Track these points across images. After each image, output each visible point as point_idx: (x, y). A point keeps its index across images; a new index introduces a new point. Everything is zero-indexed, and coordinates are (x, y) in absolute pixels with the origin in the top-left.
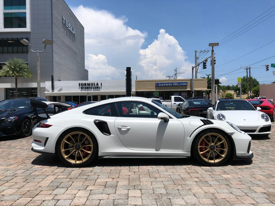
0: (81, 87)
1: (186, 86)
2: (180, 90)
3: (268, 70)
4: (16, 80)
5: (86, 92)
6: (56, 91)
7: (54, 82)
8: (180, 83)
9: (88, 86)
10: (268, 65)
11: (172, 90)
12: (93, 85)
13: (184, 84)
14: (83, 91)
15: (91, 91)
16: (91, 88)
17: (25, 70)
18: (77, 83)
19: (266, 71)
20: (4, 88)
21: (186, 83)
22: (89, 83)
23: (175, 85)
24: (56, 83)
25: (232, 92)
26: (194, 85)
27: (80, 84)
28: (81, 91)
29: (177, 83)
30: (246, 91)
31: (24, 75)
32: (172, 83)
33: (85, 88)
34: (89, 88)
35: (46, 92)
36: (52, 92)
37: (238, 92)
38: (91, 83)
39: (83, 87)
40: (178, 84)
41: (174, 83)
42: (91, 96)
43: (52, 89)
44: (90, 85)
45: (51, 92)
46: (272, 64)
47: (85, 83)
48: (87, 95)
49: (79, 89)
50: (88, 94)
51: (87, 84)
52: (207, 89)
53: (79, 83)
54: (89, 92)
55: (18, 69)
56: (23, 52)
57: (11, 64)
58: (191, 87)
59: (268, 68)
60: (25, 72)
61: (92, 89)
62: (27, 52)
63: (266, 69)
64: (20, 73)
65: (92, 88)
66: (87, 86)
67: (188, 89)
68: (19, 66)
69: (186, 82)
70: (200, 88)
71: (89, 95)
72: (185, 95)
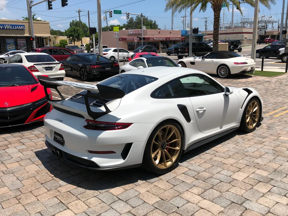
1: (23, 30)
2: (14, 35)
3: (111, 16)
8: (14, 25)
10: (111, 12)
11: (4, 35)
13: (20, 27)
19: (110, 17)
21: (23, 26)
23: (8, 28)
25: (65, 38)
26: (34, 30)
29: (10, 25)
30: (80, 37)
32: (3, 25)
37: (71, 38)
40: (12, 28)
41: (6, 25)
46: (114, 11)
52: (50, 35)
58: (30, 32)
59: (111, 14)
63: (110, 15)
67: (27, 35)
69: (23, 24)
70: (42, 33)
72: (23, 42)
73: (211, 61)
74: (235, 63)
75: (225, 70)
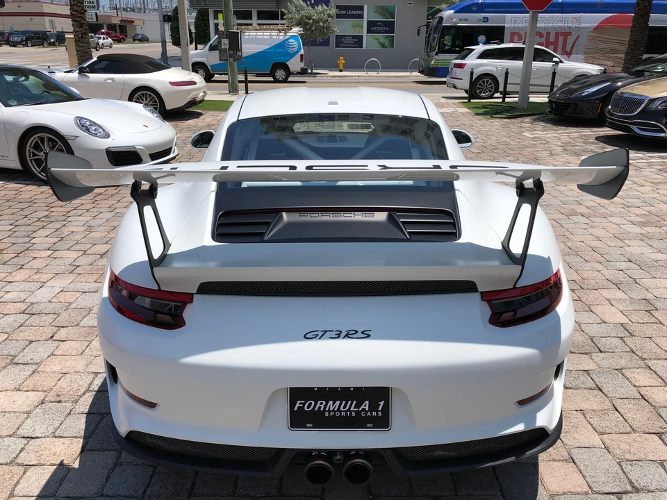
73: (109, 79)
74: (172, 84)
75: (150, 101)
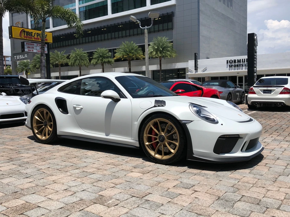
0: (229, 66)
4: (160, 61)
5: (236, 71)
6: (200, 72)
7: (198, 60)
9: (239, 64)
12: (245, 62)
14: (232, 70)
15: (242, 69)
16: (242, 66)
17: (169, 49)
18: (224, 60)
20: (151, 70)
22: (240, 60)
24: (200, 62)
27: (229, 61)
28: (230, 70)
31: (167, 54)
33: (235, 66)
34: (239, 65)
35: (189, 73)
36: (196, 72)
38: (242, 59)
39: (232, 65)
42: (243, 77)
43: (195, 70)
44: (241, 62)
45: (194, 73)
47: (234, 60)
48: (238, 75)
49: (227, 68)
50: (238, 73)
51: (237, 61)
53: (227, 61)
54: (239, 70)
55: (161, 49)
56: (168, 29)
57: (155, 44)
60: (168, 51)
61: (244, 68)
62: (172, 29)
64: (164, 52)
65: (244, 65)
66: (237, 64)
68: (163, 45)
71: (240, 75)
